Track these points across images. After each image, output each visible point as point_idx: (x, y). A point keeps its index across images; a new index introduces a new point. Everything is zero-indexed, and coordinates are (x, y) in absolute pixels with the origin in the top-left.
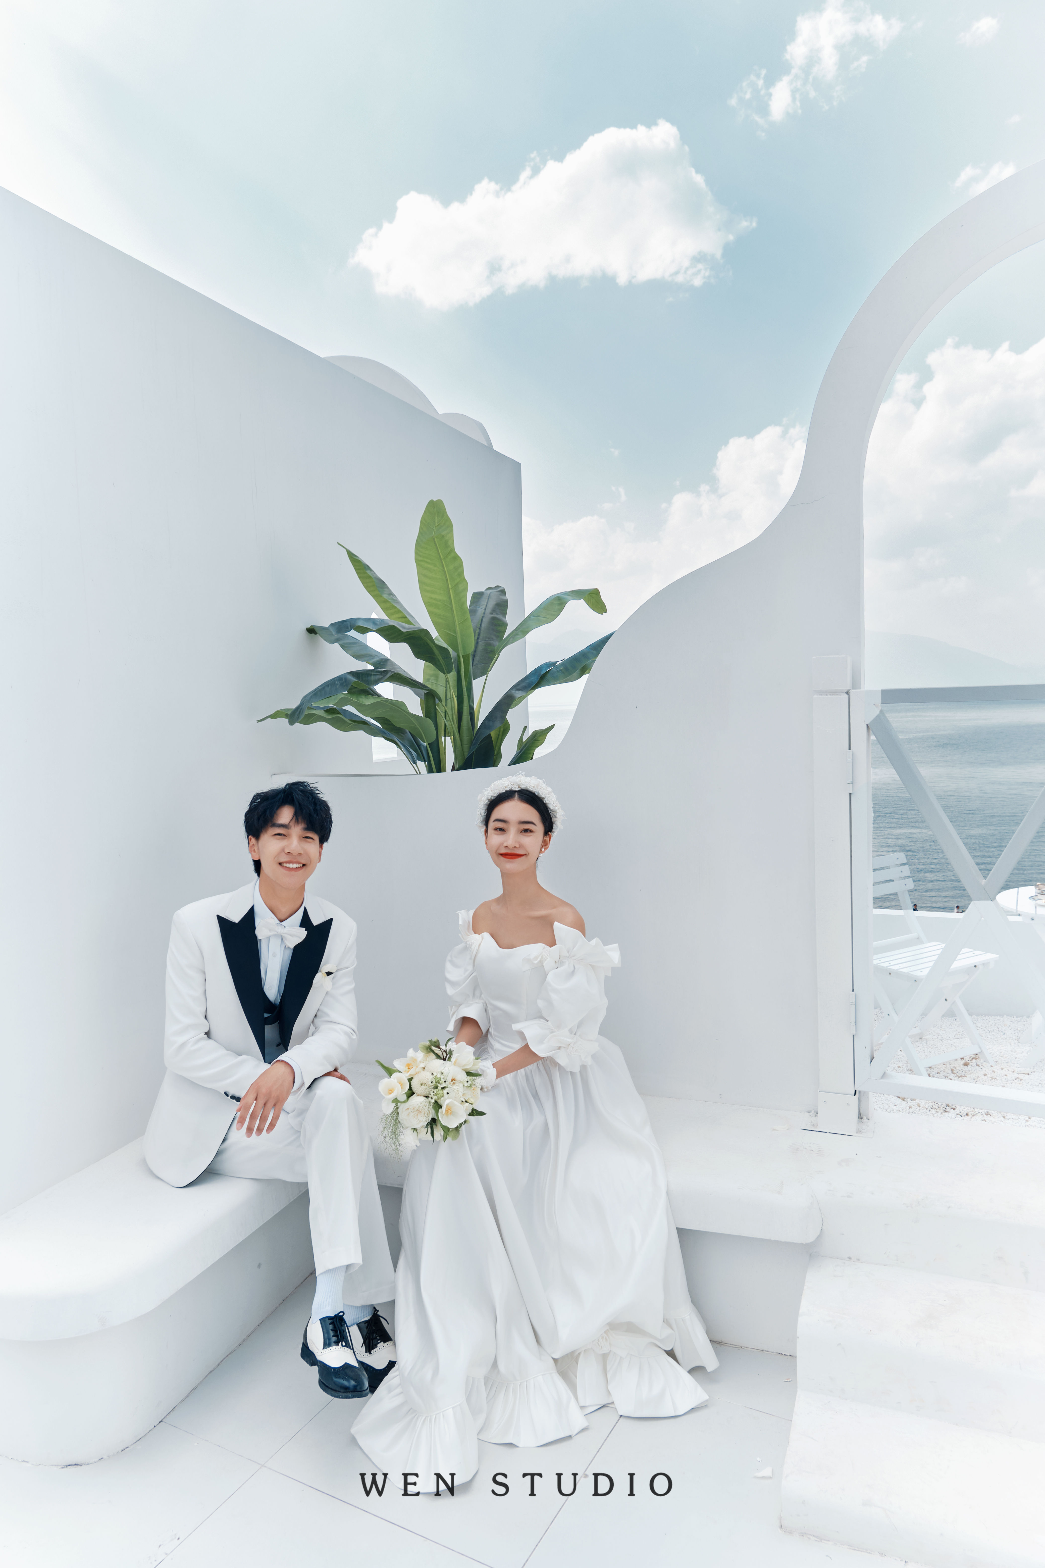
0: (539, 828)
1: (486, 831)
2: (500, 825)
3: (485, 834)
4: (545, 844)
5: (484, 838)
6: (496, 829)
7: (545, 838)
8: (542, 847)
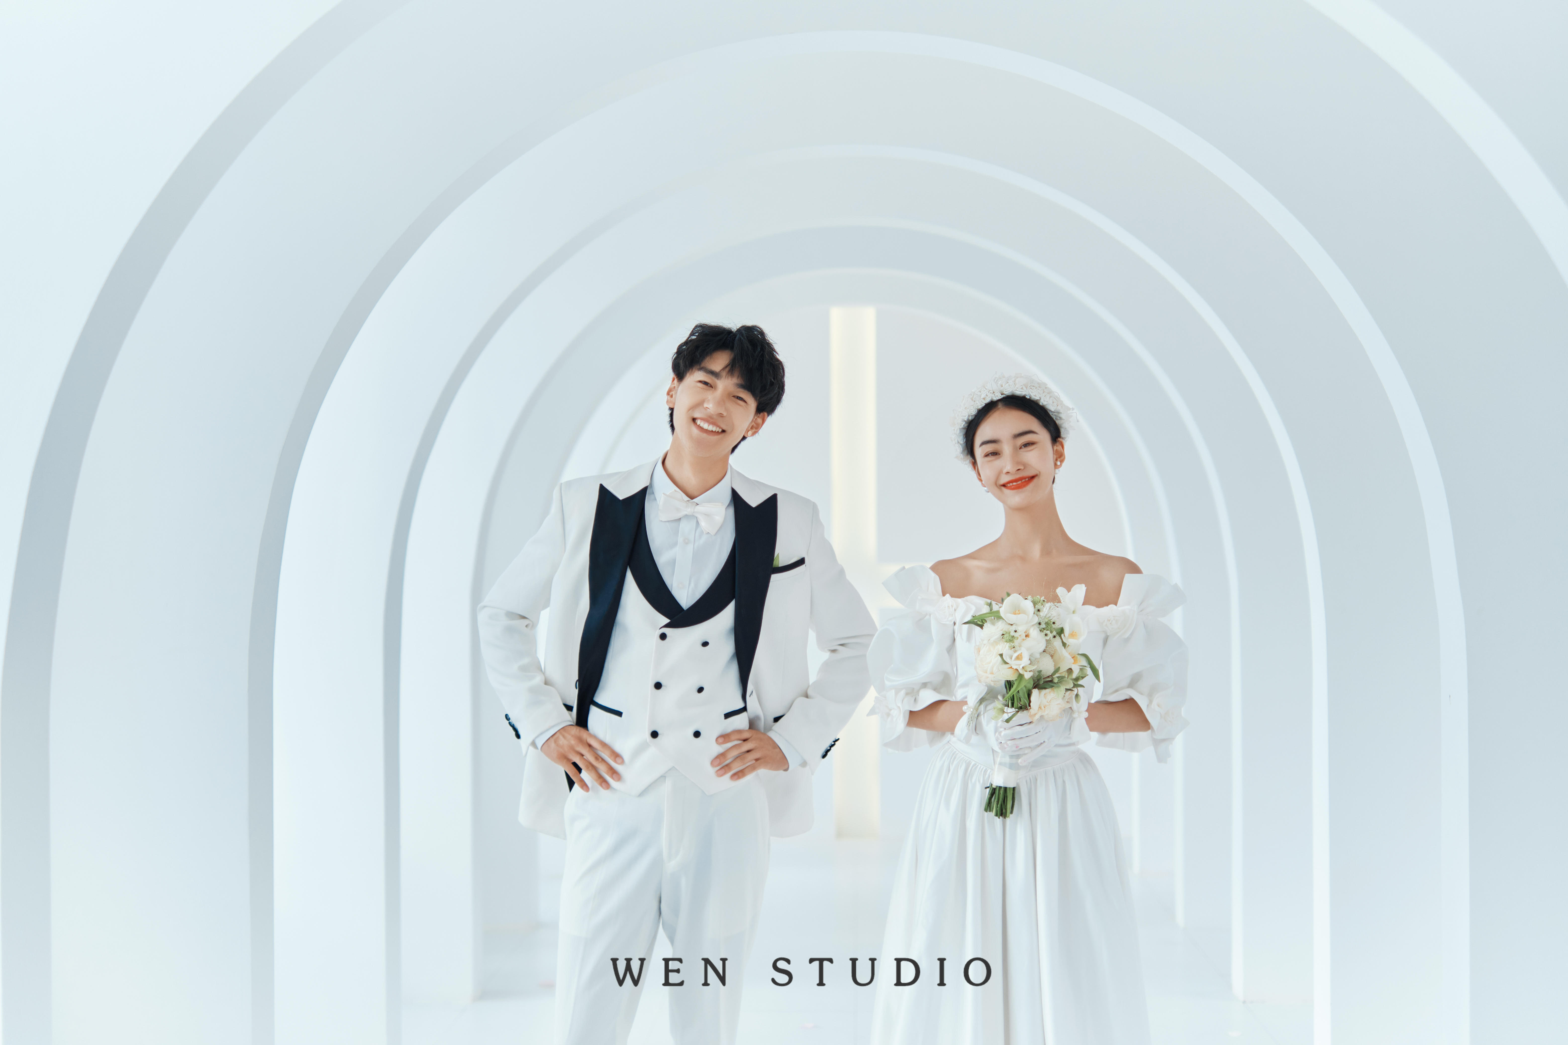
0: (1043, 436)
1: (974, 463)
2: (989, 448)
3: (975, 468)
4: (1060, 457)
5: (973, 474)
6: (987, 455)
7: (1055, 448)
8: (1056, 460)
